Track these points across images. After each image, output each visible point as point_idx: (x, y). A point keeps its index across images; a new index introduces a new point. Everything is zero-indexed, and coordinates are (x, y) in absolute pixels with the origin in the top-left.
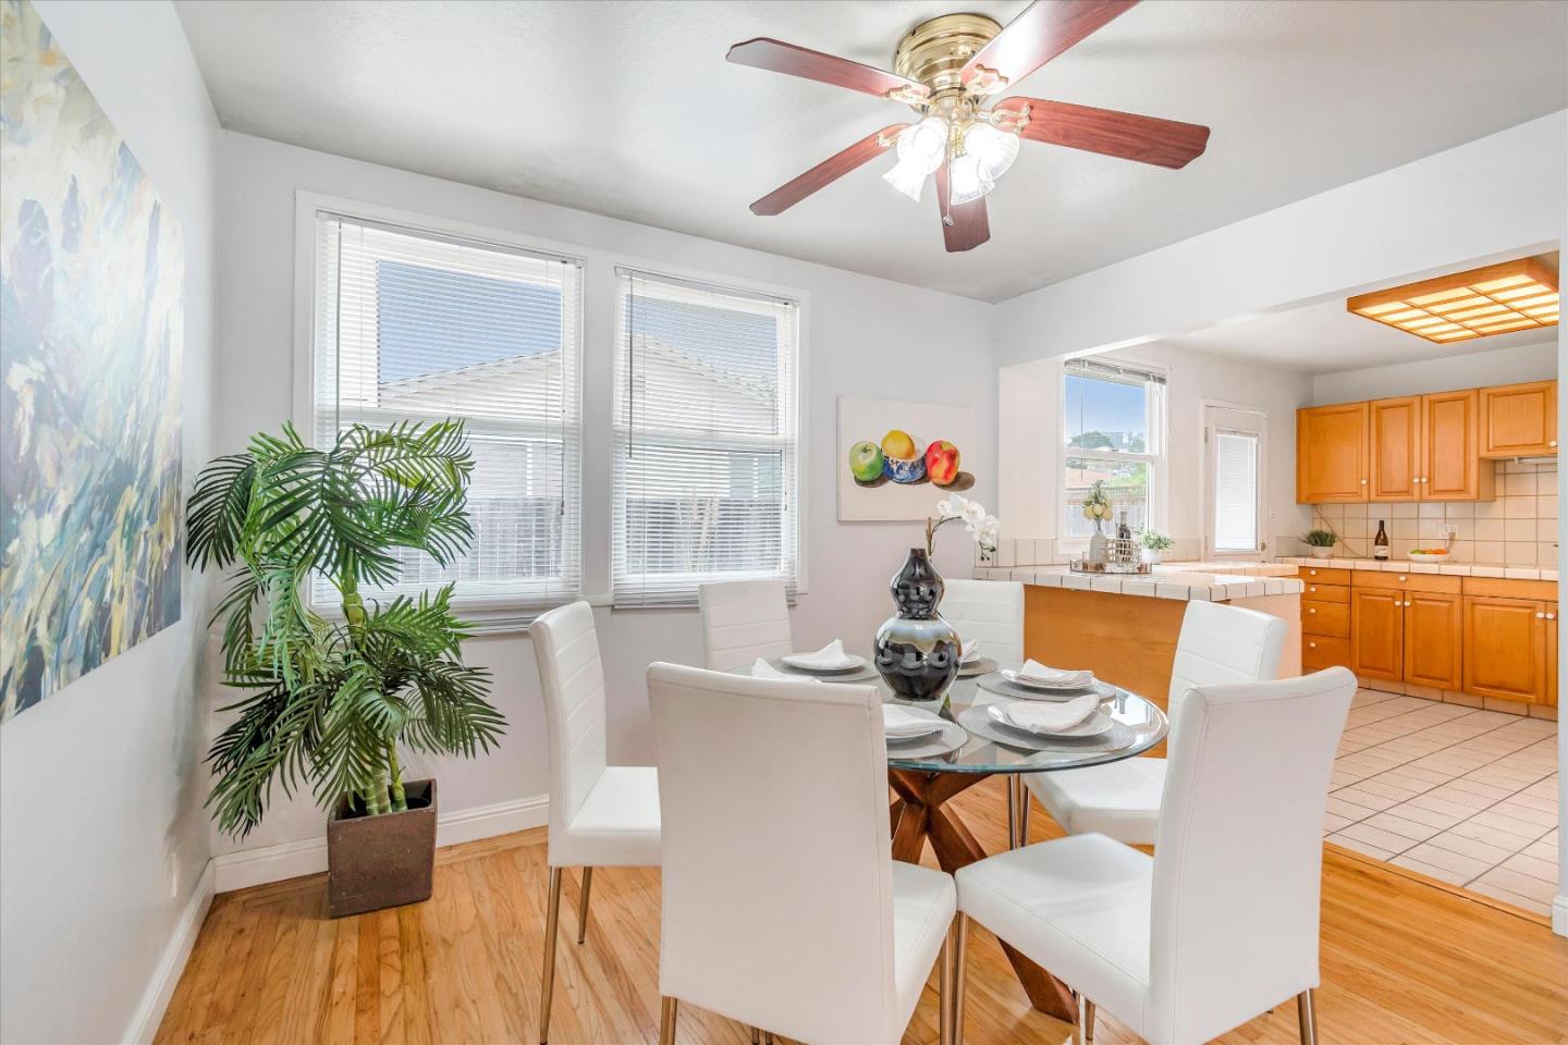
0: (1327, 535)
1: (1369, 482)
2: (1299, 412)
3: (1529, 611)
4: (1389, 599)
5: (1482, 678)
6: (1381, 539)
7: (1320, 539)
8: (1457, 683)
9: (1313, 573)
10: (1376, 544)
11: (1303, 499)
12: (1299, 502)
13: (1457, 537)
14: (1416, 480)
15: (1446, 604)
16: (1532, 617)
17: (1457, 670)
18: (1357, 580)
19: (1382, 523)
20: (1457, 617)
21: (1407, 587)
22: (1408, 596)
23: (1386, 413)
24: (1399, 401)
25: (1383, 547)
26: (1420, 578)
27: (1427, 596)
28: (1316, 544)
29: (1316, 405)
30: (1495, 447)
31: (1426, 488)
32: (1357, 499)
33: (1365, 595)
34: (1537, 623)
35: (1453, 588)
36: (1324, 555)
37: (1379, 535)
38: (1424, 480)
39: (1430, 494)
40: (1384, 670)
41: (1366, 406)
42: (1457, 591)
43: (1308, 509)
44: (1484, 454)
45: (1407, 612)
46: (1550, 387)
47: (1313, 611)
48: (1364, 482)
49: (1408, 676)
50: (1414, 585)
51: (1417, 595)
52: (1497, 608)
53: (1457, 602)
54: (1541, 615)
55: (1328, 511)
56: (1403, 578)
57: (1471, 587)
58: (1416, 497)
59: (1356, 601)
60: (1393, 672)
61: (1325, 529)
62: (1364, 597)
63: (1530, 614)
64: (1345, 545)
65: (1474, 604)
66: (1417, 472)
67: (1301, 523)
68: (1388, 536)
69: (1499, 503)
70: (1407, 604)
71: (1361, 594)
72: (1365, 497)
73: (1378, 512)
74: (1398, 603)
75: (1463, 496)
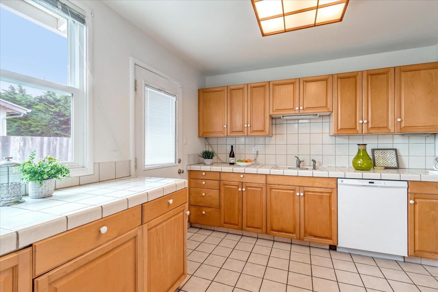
0: (210, 153)
1: (227, 126)
2: (199, 90)
3: (292, 192)
4: (236, 187)
5: (275, 227)
6: (232, 155)
7: (208, 155)
8: (264, 230)
9: (204, 174)
10: (230, 157)
11: (201, 135)
12: (199, 136)
13: (259, 153)
14: (246, 126)
15: (260, 189)
16: (294, 194)
17: (264, 223)
18: (223, 177)
19: (232, 147)
20: (264, 195)
21: (244, 180)
22: (244, 185)
23: (234, 92)
24: (239, 87)
25: (233, 158)
26: (249, 176)
27: (252, 185)
28: (205, 158)
29: (206, 87)
30: (275, 110)
31: (249, 129)
32: (222, 135)
33: (226, 185)
34: (297, 198)
35: (262, 181)
36: (209, 163)
37: (231, 151)
38: (249, 125)
39: (251, 132)
40: (234, 224)
41: (226, 88)
42: (264, 182)
43: (204, 140)
44: (271, 113)
45: (243, 193)
46: (295, 82)
47: (204, 194)
48: (225, 126)
49: (244, 227)
50: (247, 179)
51: (248, 185)
52: (280, 191)
53: (264, 188)
54: (298, 194)
55: (212, 141)
56: (242, 176)
57: (271, 180)
58: (246, 134)
59: (222, 189)
60: (238, 226)
61: (210, 150)
62: (226, 186)
63: (293, 193)
64: (218, 157)
65: (271, 188)
66: (246, 122)
67: (200, 147)
68: (234, 153)
69: (274, 137)
70: (244, 189)
71: (224, 185)
72: (225, 135)
73: (230, 141)
74: (240, 189)
75: (264, 133)
